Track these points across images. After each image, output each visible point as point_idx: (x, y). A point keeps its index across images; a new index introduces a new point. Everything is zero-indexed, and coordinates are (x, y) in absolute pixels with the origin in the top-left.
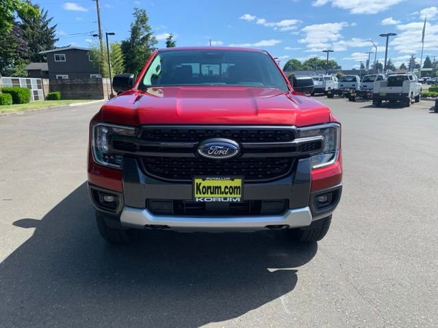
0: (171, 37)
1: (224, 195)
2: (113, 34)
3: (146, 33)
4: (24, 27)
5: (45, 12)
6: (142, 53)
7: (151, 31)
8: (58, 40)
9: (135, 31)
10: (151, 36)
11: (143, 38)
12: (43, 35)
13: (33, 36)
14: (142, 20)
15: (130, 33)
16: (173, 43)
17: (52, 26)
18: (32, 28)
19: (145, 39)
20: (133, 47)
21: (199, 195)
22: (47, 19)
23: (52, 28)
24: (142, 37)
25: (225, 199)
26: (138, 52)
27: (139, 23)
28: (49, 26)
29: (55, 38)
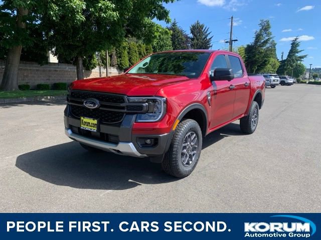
0: (296, 39)
1: (91, 128)
2: (236, 40)
3: (267, 38)
4: (193, 39)
5: (207, 29)
6: (262, 53)
7: (271, 36)
8: (211, 46)
9: (258, 37)
10: (271, 40)
11: (264, 42)
12: (203, 43)
13: (197, 44)
14: (266, 28)
15: (254, 39)
16: (297, 44)
17: (210, 37)
18: (197, 40)
19: (266, 42)
20: (256, 49)
21: (82, 126)
22: (208, 33)
23: (210, 39)
24: (262, 41)
25: (91, 129)
26: (259, 52)
27: (263, 31)
28: (208, 38)
29: (211, 45)
